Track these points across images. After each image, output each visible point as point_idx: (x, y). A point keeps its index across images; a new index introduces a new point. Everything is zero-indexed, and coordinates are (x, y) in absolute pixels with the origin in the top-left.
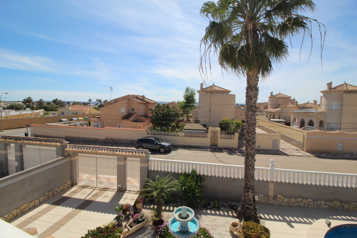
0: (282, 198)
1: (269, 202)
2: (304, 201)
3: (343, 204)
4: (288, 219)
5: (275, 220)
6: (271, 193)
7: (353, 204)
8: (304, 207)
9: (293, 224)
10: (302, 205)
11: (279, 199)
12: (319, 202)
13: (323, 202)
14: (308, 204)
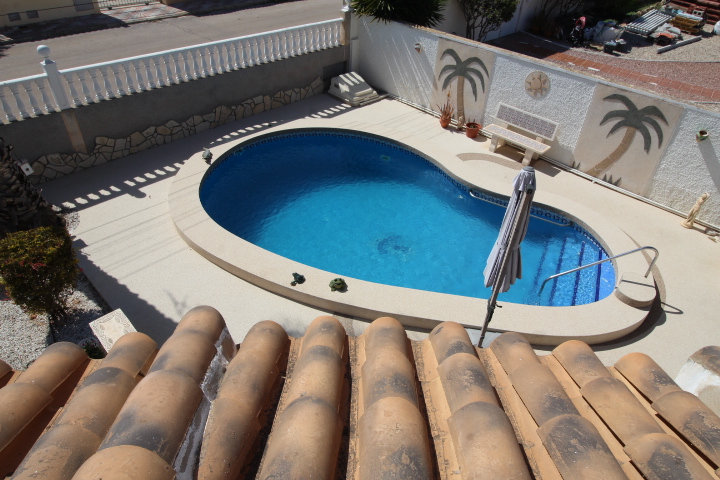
0: (110, 142)
1: (81, 164)
2: (160, 129)
3: (234, 108)
4: (132, 184)
5: (103, 199)
6: (78, 141)
7: (249, 101)
8: (165, 142)
9: (142, 190)
10: (160, 139)
11: (104, 149)
12: (190, 121)
13: (198, 119)
14: (171, 135)
